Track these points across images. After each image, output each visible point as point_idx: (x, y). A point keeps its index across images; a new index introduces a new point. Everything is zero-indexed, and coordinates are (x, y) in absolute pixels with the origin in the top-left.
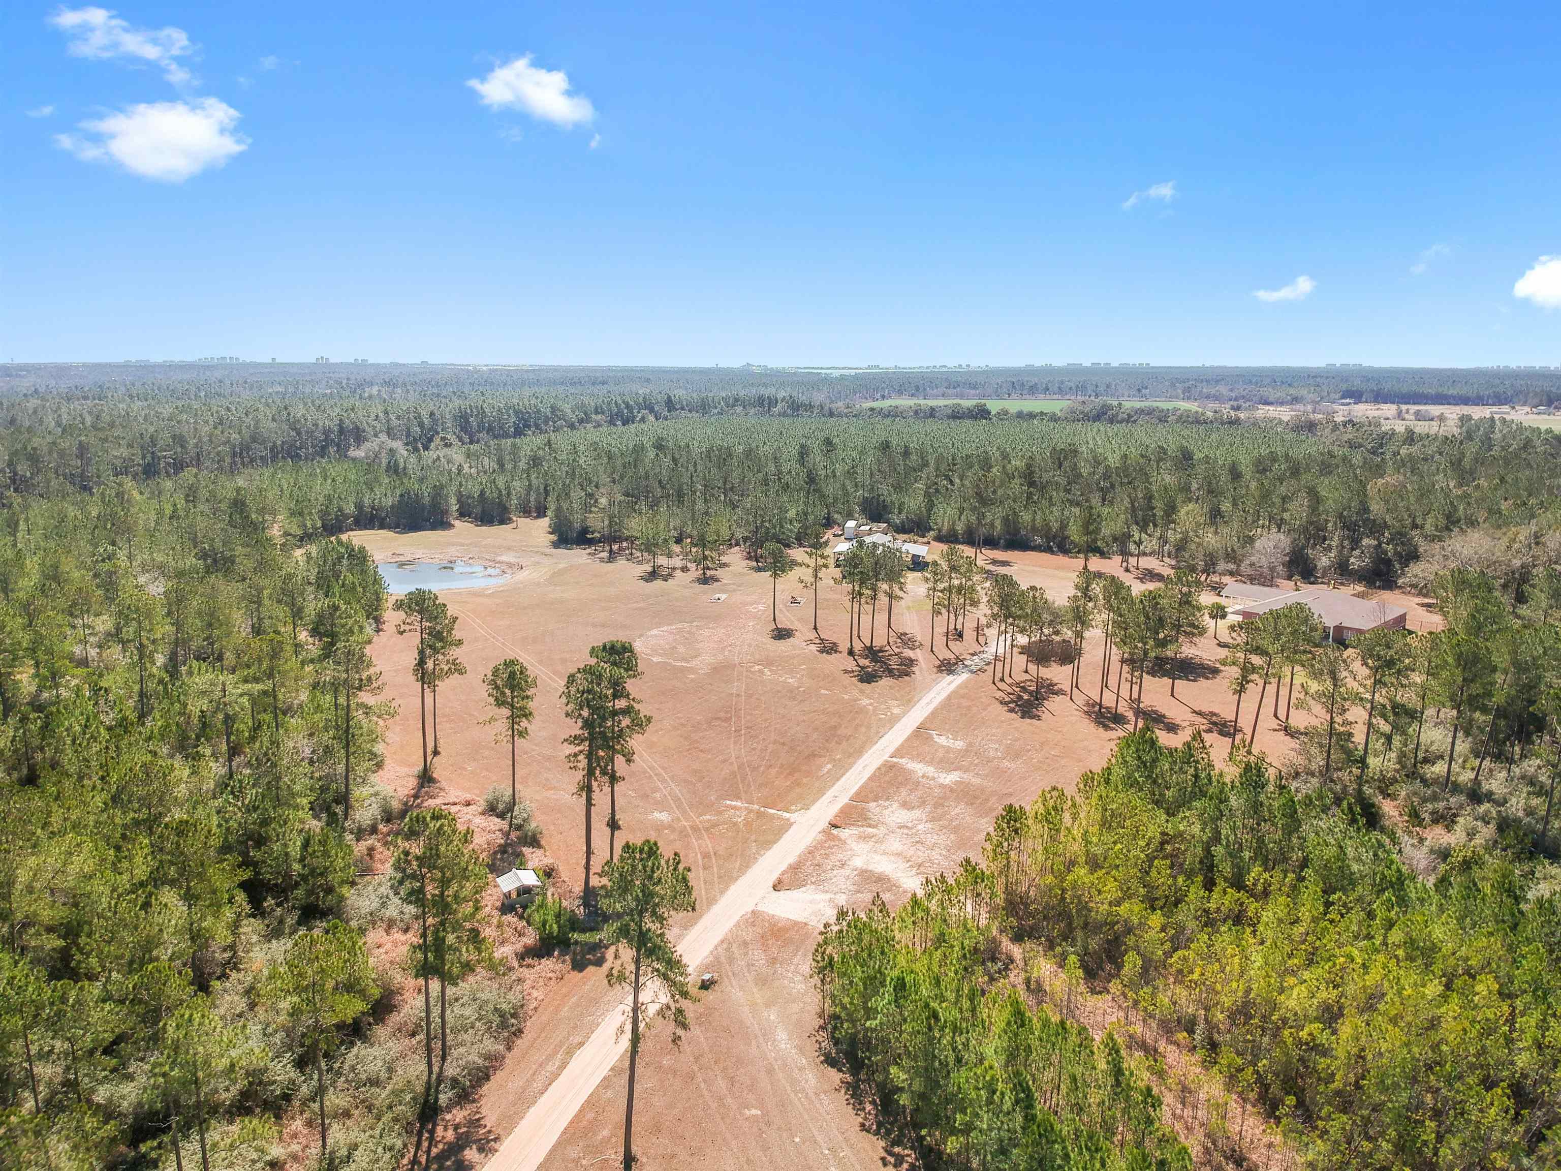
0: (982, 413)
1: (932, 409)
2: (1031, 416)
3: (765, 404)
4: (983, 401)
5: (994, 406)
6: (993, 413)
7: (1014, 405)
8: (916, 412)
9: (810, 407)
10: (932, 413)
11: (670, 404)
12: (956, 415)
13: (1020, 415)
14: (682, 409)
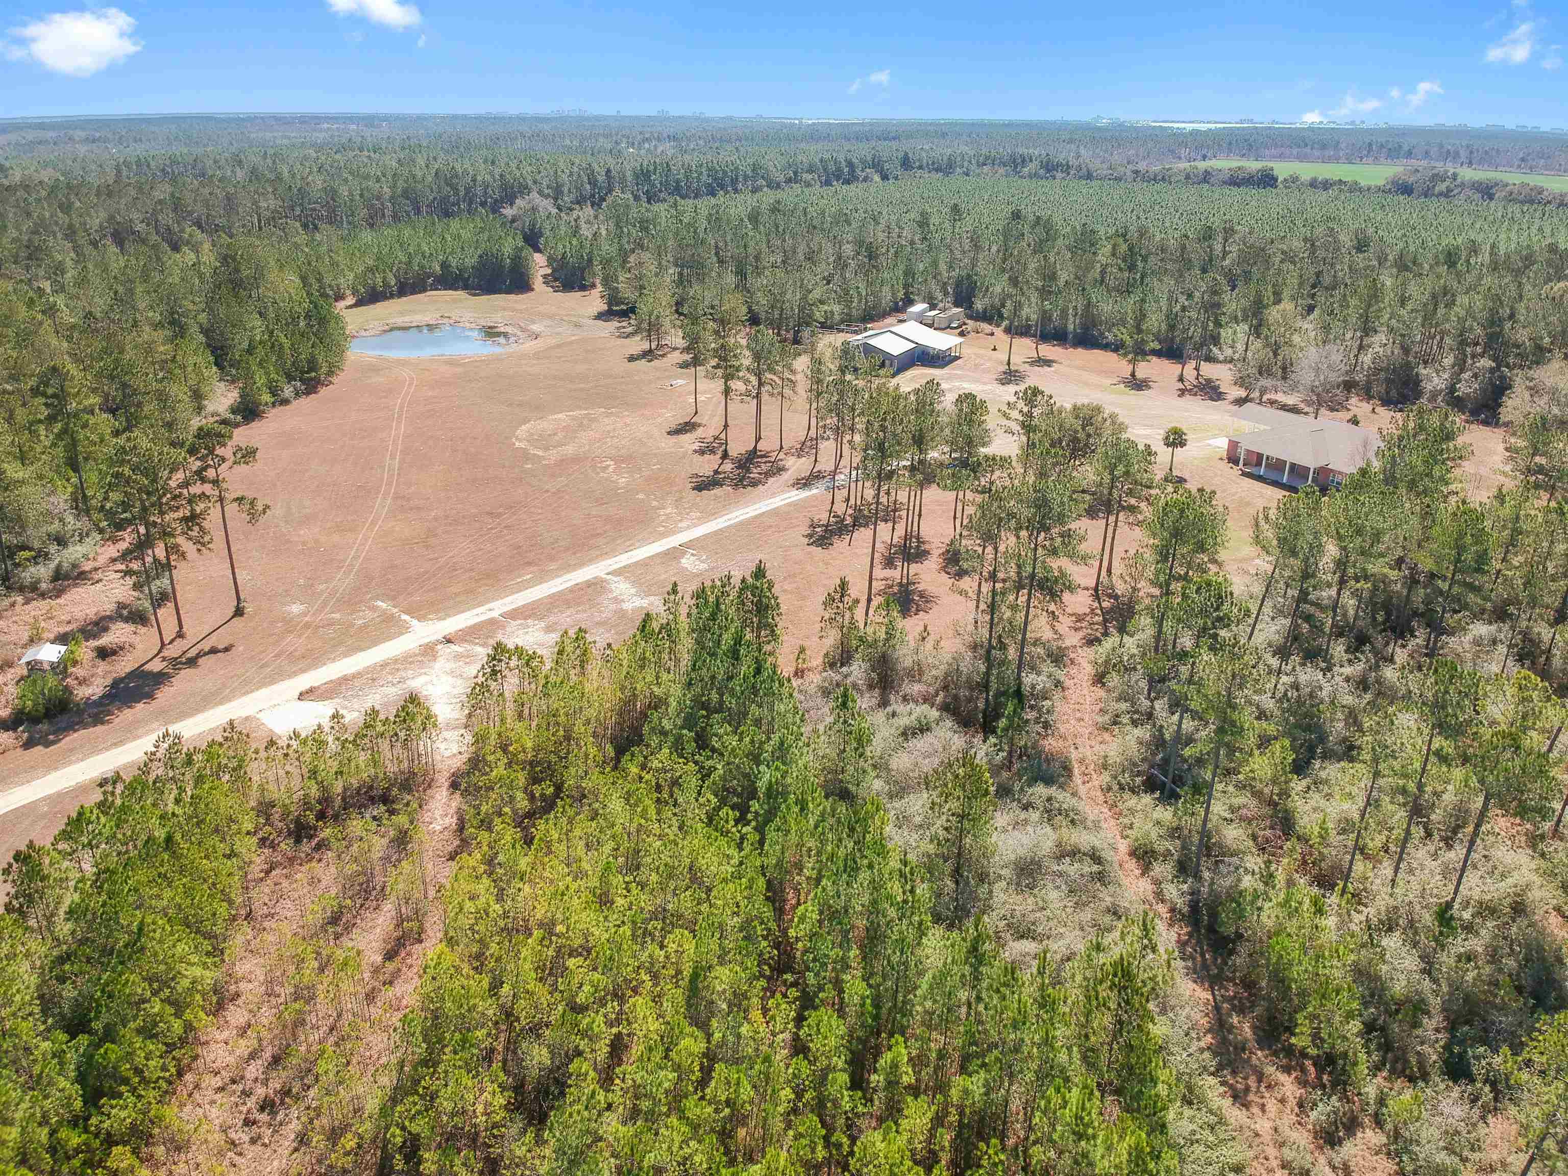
0: (1267, 180)
1: (1207, 173)
2: (1326, 185)
3: (1016, 163)
4: (1270, 164)
5: (1282, 170)
6: (1280, 179)
7: (1307, 171)
8: (1188, 177)
9: (1066, 168)
10: (1206, 177)
11: (906, 163)
12: (1236, 181)
13: (1313, 184)
14: (920, 167)
